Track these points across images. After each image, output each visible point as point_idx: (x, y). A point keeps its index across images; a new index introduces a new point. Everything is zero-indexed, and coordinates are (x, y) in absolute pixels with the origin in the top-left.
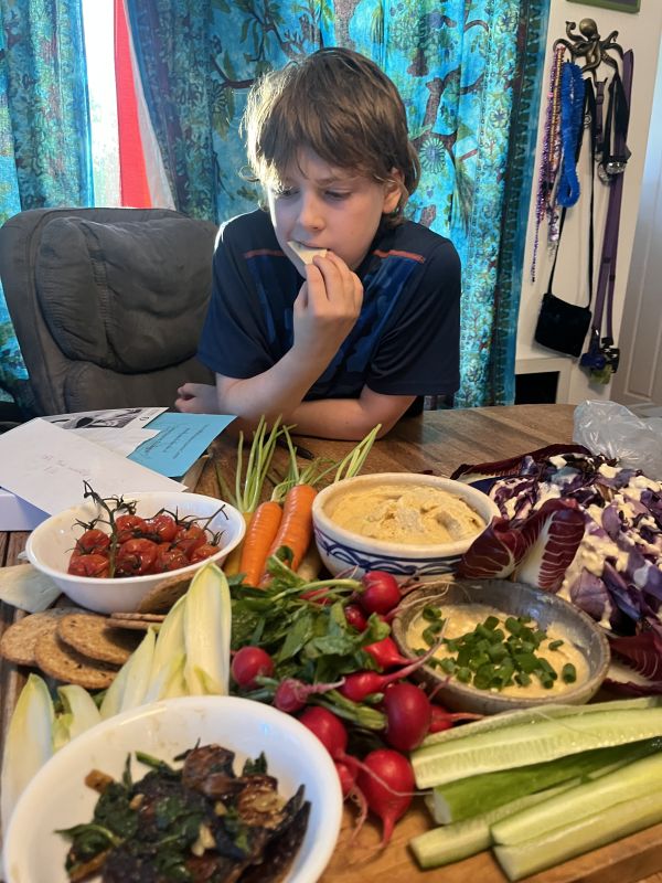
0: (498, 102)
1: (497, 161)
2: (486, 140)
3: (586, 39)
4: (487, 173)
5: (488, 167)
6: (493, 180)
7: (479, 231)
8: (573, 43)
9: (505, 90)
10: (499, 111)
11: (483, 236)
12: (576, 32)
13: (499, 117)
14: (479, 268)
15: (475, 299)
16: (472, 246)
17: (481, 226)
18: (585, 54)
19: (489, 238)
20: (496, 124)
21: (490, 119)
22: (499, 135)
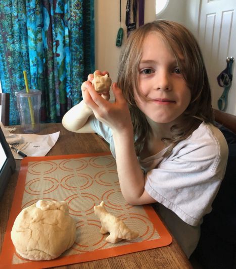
1: (78, 22)
2: (73, 14)
4: (75, 27)
5: (74, 24)
6: (77, 30)
7: (74, 50)
11: (76, 52)
13: (77, 5)
14: (76, 64)
15: (76, 77)
16: (72, 55)
17: (75, 48)
20: (77, 8)
21: (74, 6)
22: (78, 12)
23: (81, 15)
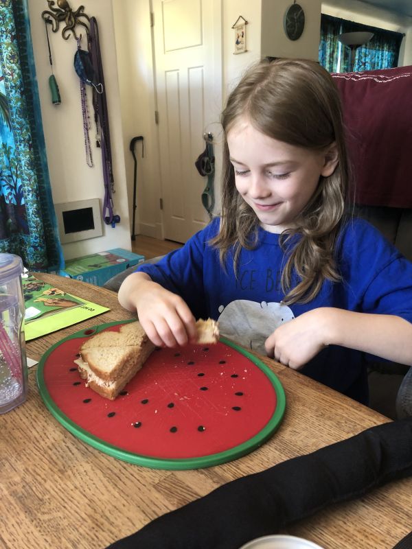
0: (10, 48)
1: (18, 83)
2: (8, 71)
3: (64, 11)
4: (14, 91)
5: (12, 87)
6: (18, 95)
7: (18, 126)
8: (55, 13)
9: (12, 41)
10: (11, 53)
11: (21, 129)
12: (56, 6)
13: (12, 57)
14: (23, 149)
15: (26, 168)
16: (15, 135)
17: (18, 123)
18: (64, 20)
19: (25, 130)
20: (12, 61)
21: (7, 58)
22: (15, 68)
23: (20, 72)
